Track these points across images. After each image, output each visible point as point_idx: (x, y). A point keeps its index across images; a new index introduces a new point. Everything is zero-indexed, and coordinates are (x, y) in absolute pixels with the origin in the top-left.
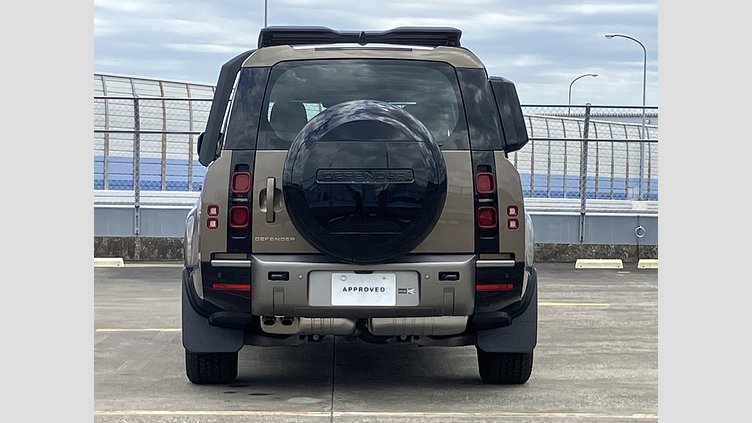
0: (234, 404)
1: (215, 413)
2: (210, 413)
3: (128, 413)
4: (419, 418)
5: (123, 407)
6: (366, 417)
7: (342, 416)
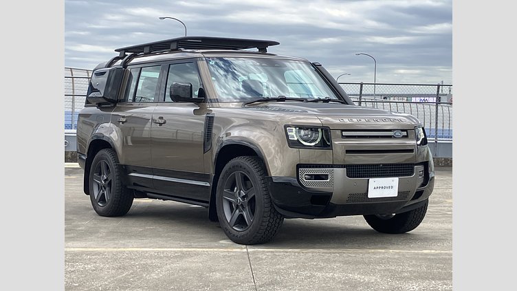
0: (189, 244)
1: (179, 249)
2: (175, 249)
3: (128, 249)
4: (299, 253)
5: (125, 246)
6: (268, 252)
7: (254, 252)
